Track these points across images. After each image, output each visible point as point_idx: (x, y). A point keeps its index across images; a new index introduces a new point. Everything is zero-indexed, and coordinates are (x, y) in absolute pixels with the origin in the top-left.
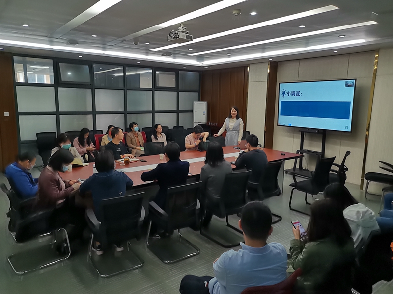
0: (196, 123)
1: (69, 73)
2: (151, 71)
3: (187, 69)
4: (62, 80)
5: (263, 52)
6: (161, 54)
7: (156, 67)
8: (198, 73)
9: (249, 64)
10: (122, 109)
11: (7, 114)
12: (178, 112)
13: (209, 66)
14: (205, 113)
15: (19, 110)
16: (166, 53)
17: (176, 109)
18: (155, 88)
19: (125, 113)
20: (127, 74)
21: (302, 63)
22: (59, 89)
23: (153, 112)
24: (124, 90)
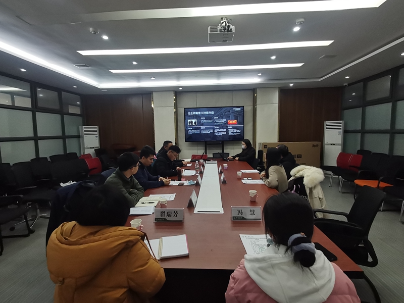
0: (88, 148)
9: (152, 92)
12: (64, 137)
14: (98, 138)
18: (36, 108)
23: (36, 139)
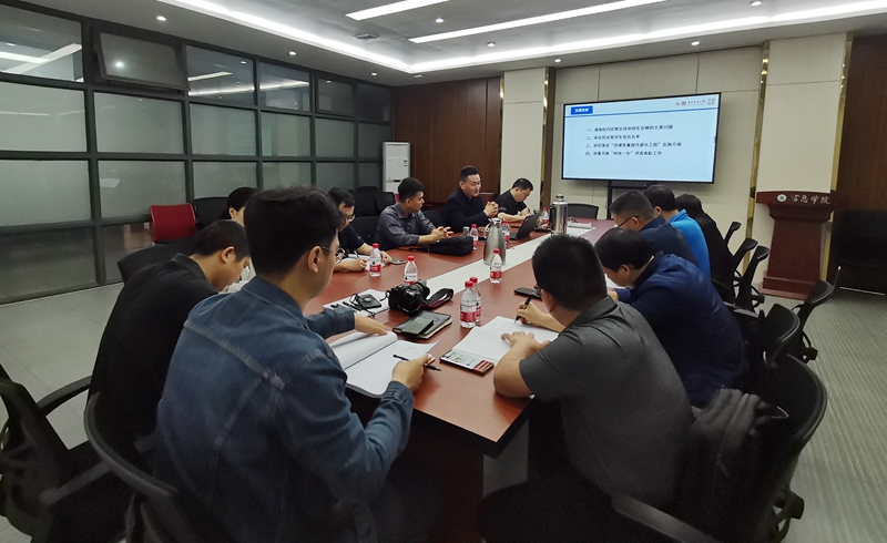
0: (390, 181)
2: (308, 83)
7: (318, 72)
9: (503, 72)
10: (252, 153)
12: (356, 161)
13: (424, 74)
14: (407, 164)
17: (352, 155)
19: (258, 160)
20: (261, 87)
21: (605, 71)
22: (98, 96)
24: (256, 111)
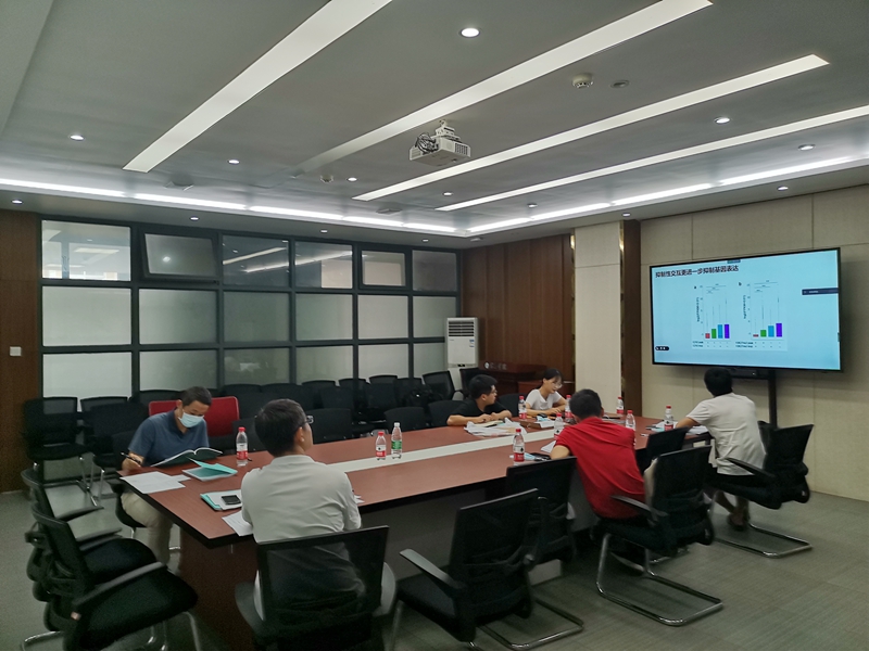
0: (454, 366)
1: (166, 259)
2: (351, 253)
3: (432, 245)
4: (151, 272)
5: (609, 196)
6: (377, 208)
7: (362, 243)
8: (454, 255)
9: (573, 229)
10: (285, 338)
11: (16, 351)
12: (411, 341)
13: (482, 236)
14: (474, 344)
15: (46, 343)
16: (389, 206)
17: (406, 336)
18: (360, 288)
19: (291, 345)
20: (297, 263)
21: (699, 221)
22: (143, 293)
23: (356, 343)
24: (289, 293)
